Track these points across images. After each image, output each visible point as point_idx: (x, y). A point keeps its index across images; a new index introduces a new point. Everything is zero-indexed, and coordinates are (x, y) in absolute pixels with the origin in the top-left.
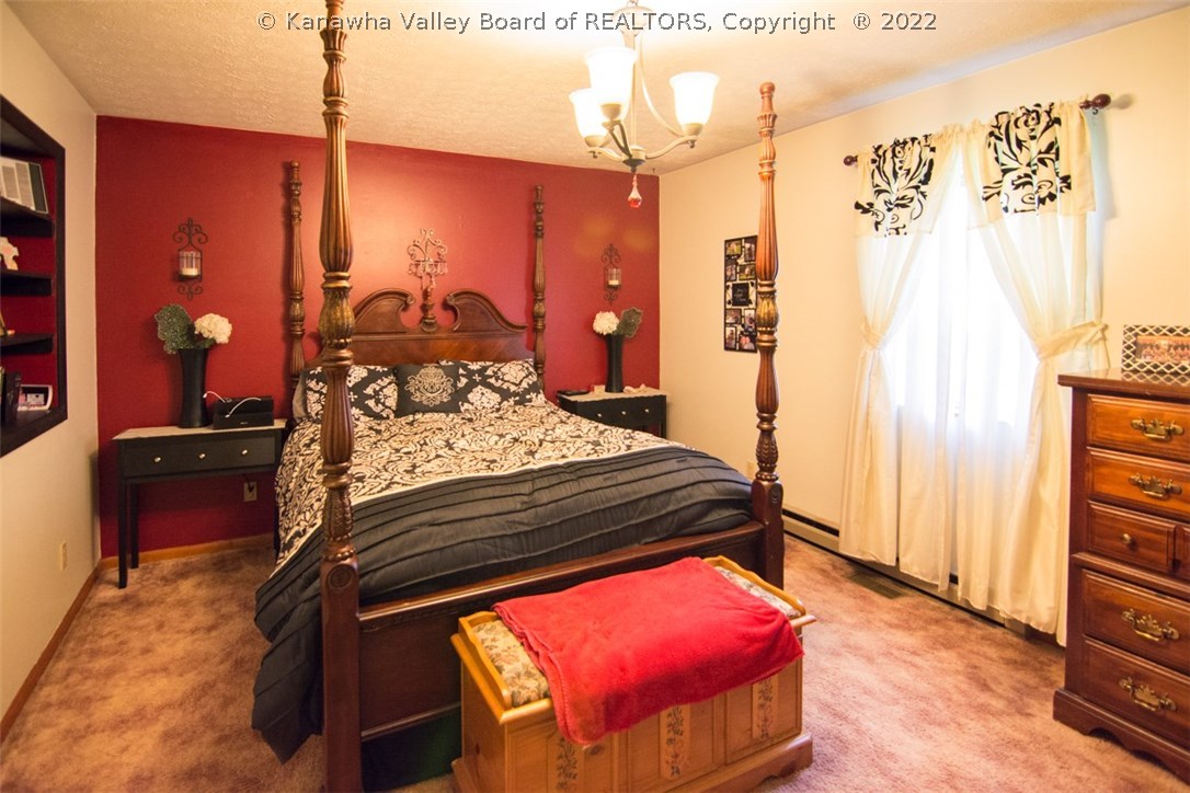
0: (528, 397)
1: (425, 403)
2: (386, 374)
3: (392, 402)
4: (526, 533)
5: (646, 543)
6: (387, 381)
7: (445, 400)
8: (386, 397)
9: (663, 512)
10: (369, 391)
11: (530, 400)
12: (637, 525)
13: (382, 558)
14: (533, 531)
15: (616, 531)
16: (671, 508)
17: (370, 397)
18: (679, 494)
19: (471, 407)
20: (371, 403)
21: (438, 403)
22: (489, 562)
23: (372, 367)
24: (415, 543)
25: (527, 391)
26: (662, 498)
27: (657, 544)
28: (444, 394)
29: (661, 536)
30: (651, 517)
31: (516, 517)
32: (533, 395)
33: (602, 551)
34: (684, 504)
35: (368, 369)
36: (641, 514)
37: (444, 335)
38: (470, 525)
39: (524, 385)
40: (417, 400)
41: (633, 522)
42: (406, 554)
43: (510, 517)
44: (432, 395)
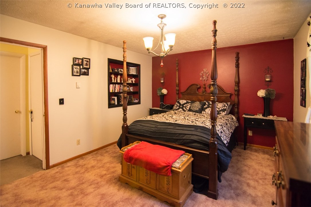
0: (220, 112)
1: (193, 110)
2: (190, 103)
3: (188, 109)
4: (152, 132)
5: (176, 144)
6: (189, 104)
7: (197, 110)
8: (187, 107)
9: (181, 138)
10: (185, 106)
11: (221, 113)
12: (175, 139)
13: (132, 128)
14: (153, 132)
15: (170, 138)
16: (184, 138)
17: (184, 107)
18: (187, 136)
19: (205, 113)
20: (184, 108)
21: (195, 110)
22: (145, 134)
23: (188, 101)
24: (136, 127)
25: (220, 111)
26: (182, 135)
27: (178, 145)
28: (197, 108)
29: (179, 144)
30: (178, 138)
31: (152, 128)
32: (222, 112)
33: (166, 141)
34: (187, 138)
35: (187, 101)
36: (176, 137)
37: (207, 95)
38: (145, 127)
39: (220, 109)
40: (191, 109)
41: (174, 138)
42: (135, 128)
43: (151, 128)
44: (194, 108)
